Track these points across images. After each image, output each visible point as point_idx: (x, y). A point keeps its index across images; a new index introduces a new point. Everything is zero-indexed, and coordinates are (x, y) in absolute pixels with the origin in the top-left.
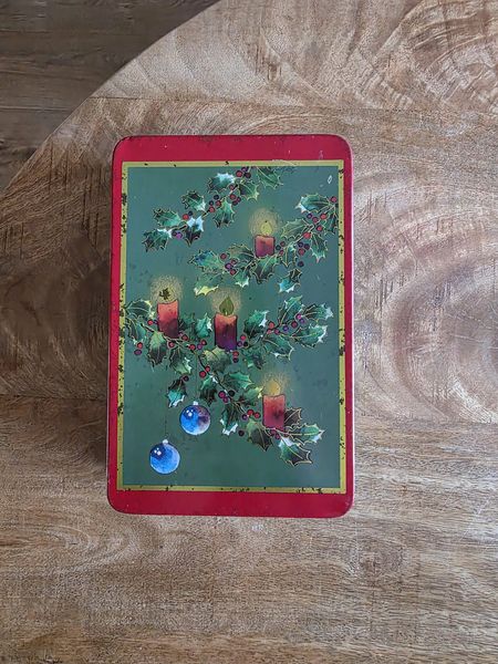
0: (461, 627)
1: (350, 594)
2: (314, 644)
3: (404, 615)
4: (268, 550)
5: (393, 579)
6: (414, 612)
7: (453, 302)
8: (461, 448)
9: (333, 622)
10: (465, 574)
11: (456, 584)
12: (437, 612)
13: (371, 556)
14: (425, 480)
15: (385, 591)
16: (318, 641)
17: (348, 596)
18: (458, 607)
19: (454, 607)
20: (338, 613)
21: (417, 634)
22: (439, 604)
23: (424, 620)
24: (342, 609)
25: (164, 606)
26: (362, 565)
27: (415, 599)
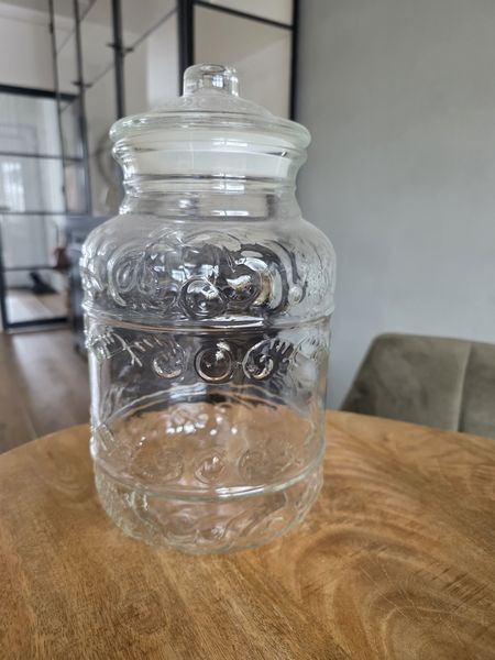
5: (130, 637)
8: (287, 622)
13: (143, 608)
14: (237, 610)
16: (39, 616)
17: (94, 613)
24: (79, 616)
26: (131, 607)
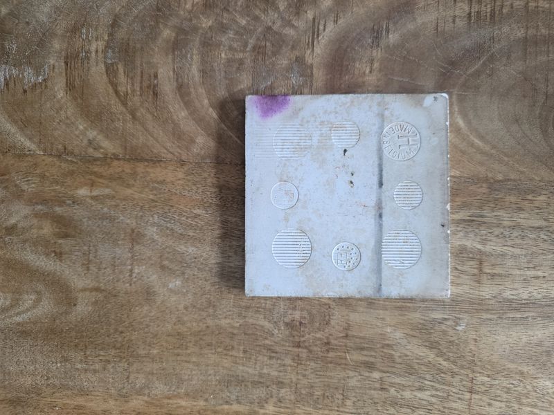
0: (392, 391)
1: (274, 355)
2: (235, 407)
3: (331, 377)
4: (186, 308)
6: (342, 374)
7: (391, 41)
9: (255, 384)
10: (398, 334)
12: (367, 374)
15: (310, 351)
18: (390, 369)
19: (385, 369)
20: (261, 375)
22: (370, 366)
23: (353, 383)
25: (79, 366)
27: (343, 361)
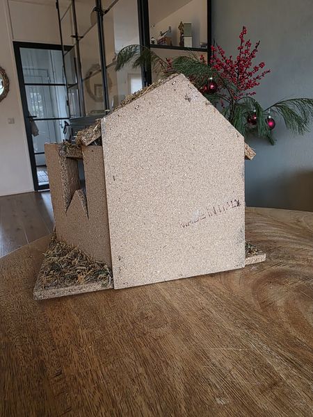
5: (144, 330)
8: (254, 322)
11: (167, 364)
13: (150, 314)
14: (216, 314)
16: (80, 319)
17: (118, 317)
21: (113, 363)
24: (107, 318)
26: (142, 313)
